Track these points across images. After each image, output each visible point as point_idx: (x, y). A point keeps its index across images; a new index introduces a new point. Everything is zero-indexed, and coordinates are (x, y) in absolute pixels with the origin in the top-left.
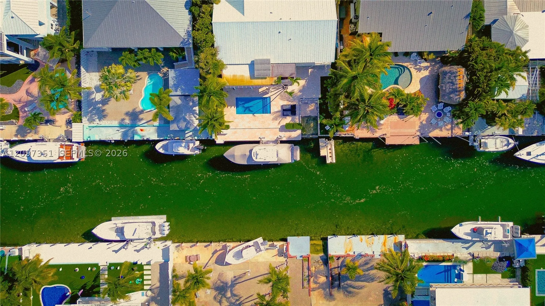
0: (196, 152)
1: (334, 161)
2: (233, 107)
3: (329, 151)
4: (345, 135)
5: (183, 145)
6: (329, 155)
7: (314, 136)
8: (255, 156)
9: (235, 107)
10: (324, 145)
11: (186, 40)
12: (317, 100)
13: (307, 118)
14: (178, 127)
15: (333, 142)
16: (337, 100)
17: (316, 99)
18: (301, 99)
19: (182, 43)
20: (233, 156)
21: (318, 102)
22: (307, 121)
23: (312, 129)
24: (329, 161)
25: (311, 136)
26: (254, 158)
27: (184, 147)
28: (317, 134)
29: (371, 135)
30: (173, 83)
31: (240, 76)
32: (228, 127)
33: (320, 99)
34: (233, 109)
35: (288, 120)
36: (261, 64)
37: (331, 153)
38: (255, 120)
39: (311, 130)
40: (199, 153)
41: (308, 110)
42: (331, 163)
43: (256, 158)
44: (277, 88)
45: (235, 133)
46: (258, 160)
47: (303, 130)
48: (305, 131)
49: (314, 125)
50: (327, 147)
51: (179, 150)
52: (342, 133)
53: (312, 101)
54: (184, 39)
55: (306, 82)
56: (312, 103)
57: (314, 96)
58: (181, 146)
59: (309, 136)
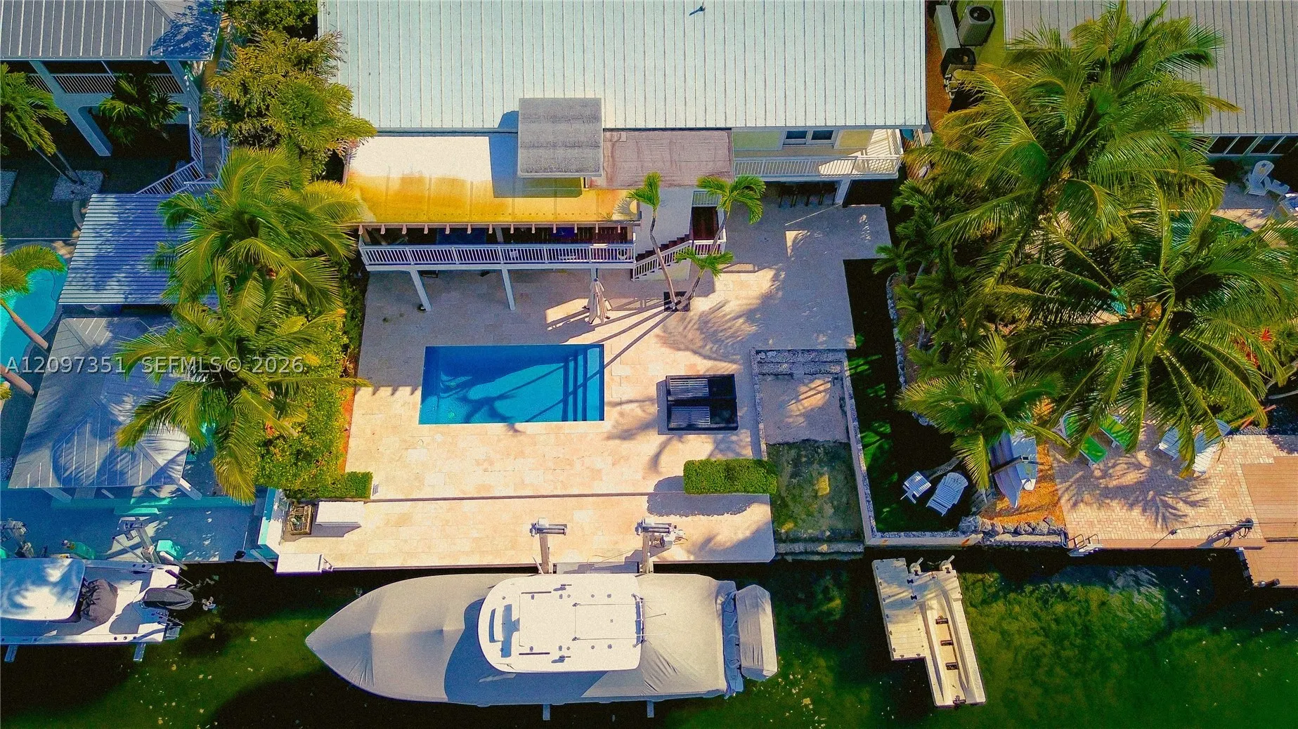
0: (144, 629)
1: (980, 697)
2: (408, 389)
3: (938, 633)
4: (1016, 532)
5: (55, 574)
6: (944, 656)
7: (841, 547)
8: (499, 634)
9: (419, 393)
10: (906, 594)
11: (185, 29)
12: (839, 362)
13: (793, 452)
14: (57, 469)
15: (949, 578)
16: (970, 301)
17: (831, 357)
18: (758, 356)
19: (160, 42)
20: (363, 645)
21: (846, 369)
22: (796, 463)
23: (829, 510)
24: (946, 693)
25: (824, 548)
26: (492, 653)
27: (55, 584)
28: (858, 536)
29: (1158, 536)
30: (91, 253)
31: (443, 181)
32: (359, 488)
33: (851, 354)
34: (408, 400)
35: (698, 447)
36: (555, 119)
37: (951, 644)
38: (521, 454)
39: (821, 511)
40: (159, 637)
41: (795, 408)
42: (959, 705)
43: (506, 651)
44: (638, 305)
45: (403, 521)
46: (518, 664)
47: (780, 509)
48: (791, 517)
49: (835, 490)
50: (923, 609)
51: (21, 607)
52: (999, 523)
53: (817, 364)
54: (176, 27)
55: (775, 278)
56: (813, 375)
57: (822, 341)
58: (41, 580)
59: (811, 547)
